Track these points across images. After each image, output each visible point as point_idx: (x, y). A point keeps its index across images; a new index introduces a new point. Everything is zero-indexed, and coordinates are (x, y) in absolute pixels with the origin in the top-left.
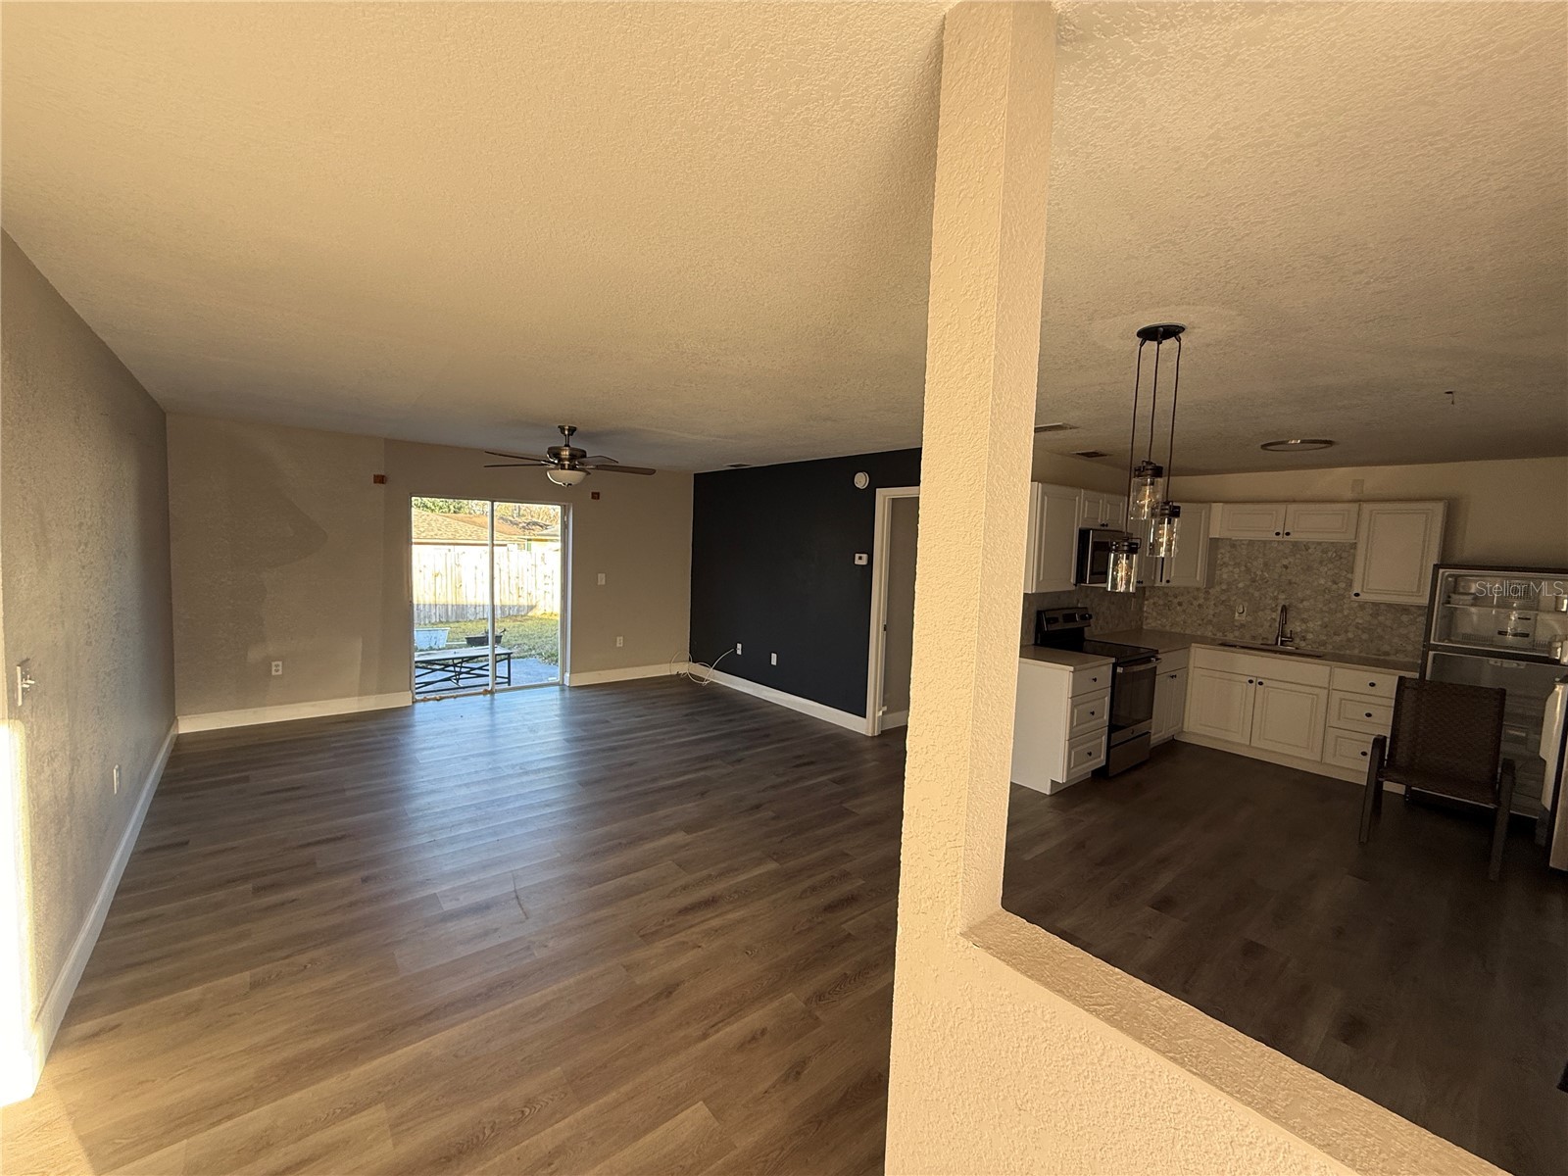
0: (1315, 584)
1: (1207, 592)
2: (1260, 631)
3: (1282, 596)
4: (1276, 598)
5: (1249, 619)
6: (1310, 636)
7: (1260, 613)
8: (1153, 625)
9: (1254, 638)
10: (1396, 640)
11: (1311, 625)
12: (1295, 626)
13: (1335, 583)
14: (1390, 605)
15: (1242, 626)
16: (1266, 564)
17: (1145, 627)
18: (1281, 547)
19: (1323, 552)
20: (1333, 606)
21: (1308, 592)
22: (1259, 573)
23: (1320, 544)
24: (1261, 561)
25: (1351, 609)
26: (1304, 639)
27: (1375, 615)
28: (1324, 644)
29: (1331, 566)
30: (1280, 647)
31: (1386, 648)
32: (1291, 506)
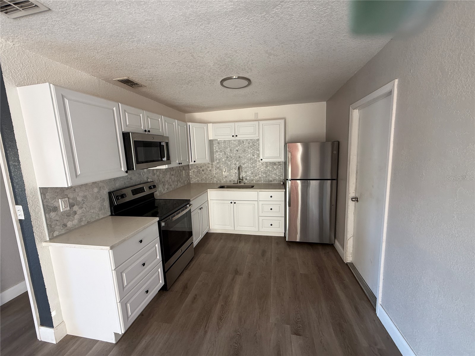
1: (212, 164)
2: (232, 178)
3: (238, 163)
4: (235, 164)
5: (228, 174)
7: (231, 171)
8: (195, 181)
9: (230, 181)
10: (273, 175)
11: (248, 173)
12: (243, 175)
13: (253, 156)
15: (226, 177)
16: (231, 150)
17: (191, 182)
18: (235, 143)
19: (249, 143)
20: (254, 165)
21: (246, 160)
22: (229, 154)
25: (260, 165)
26: (246, 179)
29: (251, 149)
30: (239, 184)
32: (237, 124)
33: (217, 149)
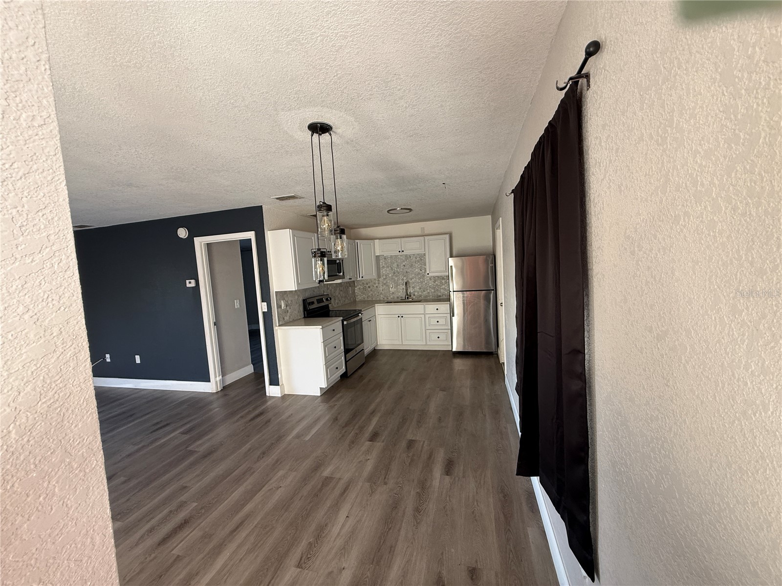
0: (415, 272)
1: (379, 280)
2: (400, 294)
3: (405, 278)
4: (403, 280)
5: (395, 290)
6: (416, 294)
7: (399, 286)
8: (360, 298)
9: (398, 298)
10: (442, 290)
11: (415, 289)
12: (411, 290)
13: (421, 270)
14: (438, 277)
15: (393, 293)
16: (398, 265)
17: (357, 300)
18: (402, 258)
19: (416, 258)
20: (421, 280)
21: (413, 275)
22: (396, 269)
23: (414, 255)
24: (396, 264)
25: (427, 280)
26: (414, 295)
27: (434, 282)
28: (421, 296)
29: (419, 263)
30: (407, 300)
31: (439, 294)
32: (402, 239)
33: (383, 265)
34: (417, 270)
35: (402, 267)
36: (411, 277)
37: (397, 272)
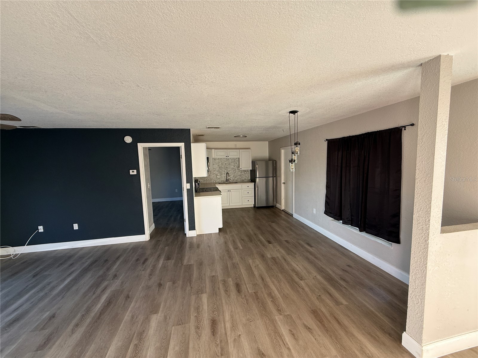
1: (211, 171)
2: (222, 179)
3: (226, 171)
4: (224, 171)
5: (220, 177)
6: (231, 179)
9: (222, 181)
10: (245, 177)
11: (231, 176)
12: (229, 177)
13: (234, 167)
15: (219, 179)
16: (222, 164)
18: (224, 160)
19: (232, 160)
20: (234, 172)
21: (230, 169)
22: (221, 166)
23: (231, 158)
24: (221, 163)
25: (237, 172)
26: (231, 180)
27: (241, 173)
28: (234, 180)
29: (233, 163)
30: (227, 182)
31: (243, 179)
32: (228, 150)
33: (214, 163)
34: (232, 166)
35: (224, 165)
36: (229, 170)
37: (221, 167)
